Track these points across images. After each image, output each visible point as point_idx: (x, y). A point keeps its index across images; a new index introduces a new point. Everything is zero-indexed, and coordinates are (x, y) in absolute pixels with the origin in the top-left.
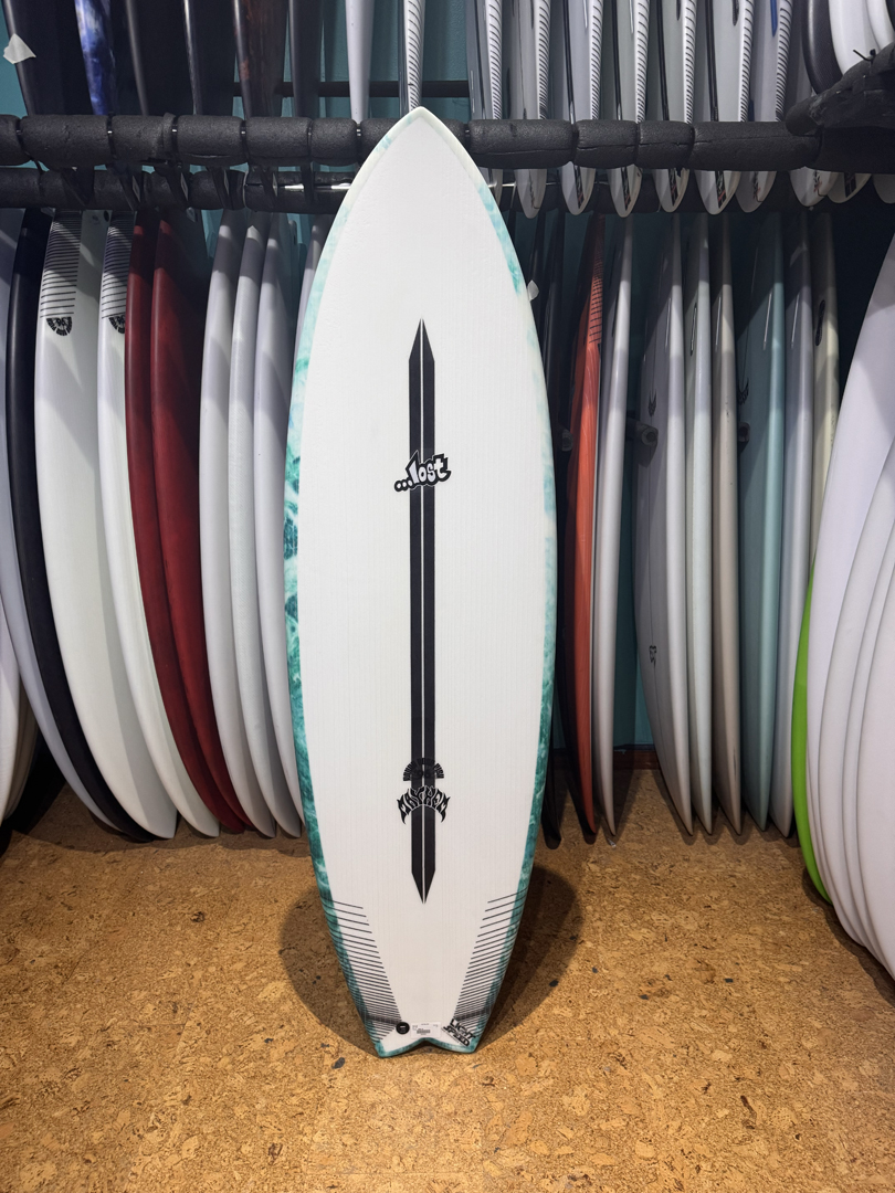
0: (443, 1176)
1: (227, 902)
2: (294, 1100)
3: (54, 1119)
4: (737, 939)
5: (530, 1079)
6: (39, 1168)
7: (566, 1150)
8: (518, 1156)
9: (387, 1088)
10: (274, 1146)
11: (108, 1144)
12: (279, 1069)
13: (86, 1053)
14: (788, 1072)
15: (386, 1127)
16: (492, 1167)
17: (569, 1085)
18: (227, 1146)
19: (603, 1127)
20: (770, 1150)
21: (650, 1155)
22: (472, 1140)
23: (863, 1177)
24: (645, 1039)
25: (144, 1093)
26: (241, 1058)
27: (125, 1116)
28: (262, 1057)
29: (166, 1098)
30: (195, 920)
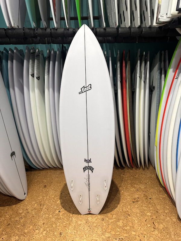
0: (94, 238)
1: (50, 183)
2: (65, 223)
3: (18, 228)
4: (152, 190)
5: (111, 219)
6: (15, 237)
7: (118, 233)
8: (109, 235)
9: (83, 221)
10: (61, 233)
11: (29, 232)
12: (61, 217)
13: (24, 214)
14: (162, 217)
15: (83, 229)
16: (104, 237)
17: (119, 220)
18: (51, 233)
19: (126, 229)
20: (158, 233)
21: (135, 234)
22: (100, 231)
23: (177, 238)
24: (133, 211)
25: (35, 222)
26: (54, 215)
27: (31, 227)
28: (58, 215)
29: (39, 223)
30: (44, 187)
